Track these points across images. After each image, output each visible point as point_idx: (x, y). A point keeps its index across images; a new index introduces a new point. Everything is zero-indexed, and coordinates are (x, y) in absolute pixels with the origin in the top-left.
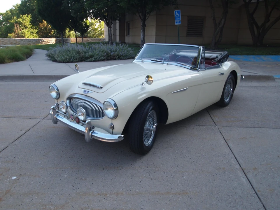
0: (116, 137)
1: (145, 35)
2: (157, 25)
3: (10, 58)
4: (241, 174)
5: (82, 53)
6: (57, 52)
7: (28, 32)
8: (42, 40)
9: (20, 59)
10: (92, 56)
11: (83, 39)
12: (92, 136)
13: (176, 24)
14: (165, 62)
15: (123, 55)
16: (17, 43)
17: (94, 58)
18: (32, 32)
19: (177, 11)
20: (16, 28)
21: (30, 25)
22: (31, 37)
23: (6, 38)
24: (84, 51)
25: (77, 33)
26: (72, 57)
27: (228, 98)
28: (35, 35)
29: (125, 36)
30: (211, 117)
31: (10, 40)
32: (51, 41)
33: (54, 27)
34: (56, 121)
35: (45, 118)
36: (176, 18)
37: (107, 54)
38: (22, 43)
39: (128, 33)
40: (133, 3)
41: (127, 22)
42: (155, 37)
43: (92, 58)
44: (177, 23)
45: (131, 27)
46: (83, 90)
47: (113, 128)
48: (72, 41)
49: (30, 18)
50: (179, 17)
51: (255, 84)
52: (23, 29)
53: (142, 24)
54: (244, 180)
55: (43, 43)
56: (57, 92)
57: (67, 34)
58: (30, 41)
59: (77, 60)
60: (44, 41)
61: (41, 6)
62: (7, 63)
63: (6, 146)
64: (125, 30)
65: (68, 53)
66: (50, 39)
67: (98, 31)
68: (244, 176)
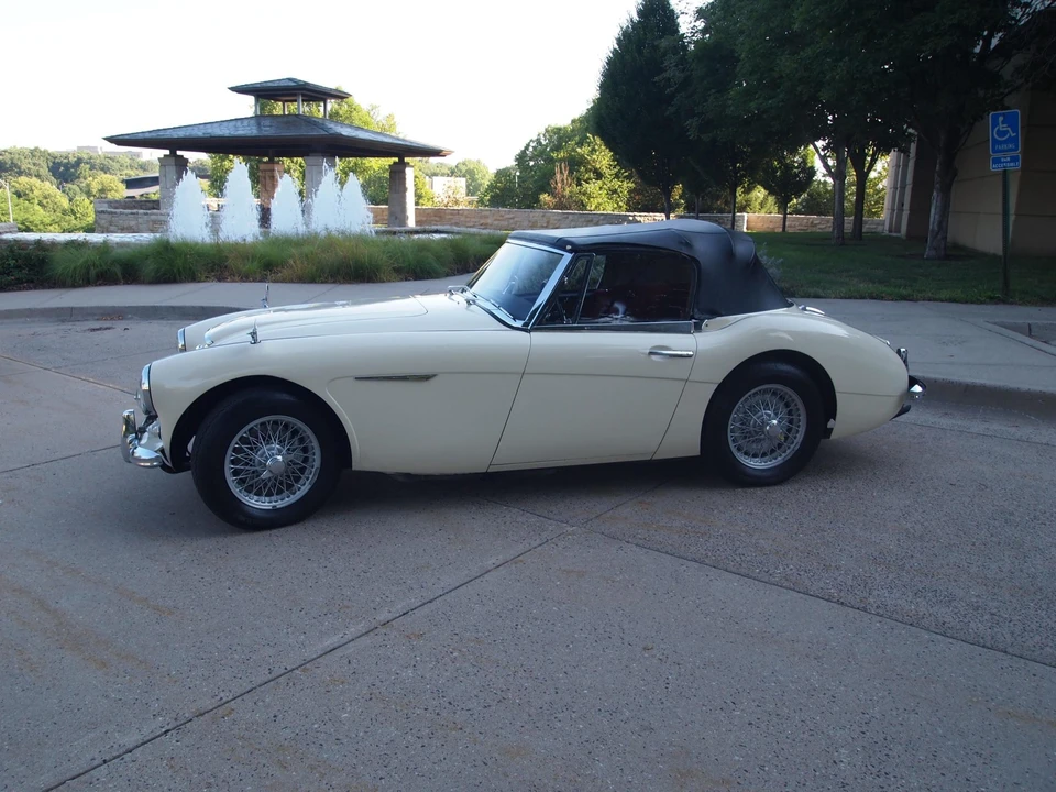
7: (601, 188)
8: (631, 218)
9: (429, 273)
11: (785, 219)
13: (993, 167)
18: (615, 191)
19: (1004, 115)
20: (558, 176)
21: (614, 167)
22: (609, 208)
23: (533, 207)
36: (995, 142)
44: (1000, 165)
50: (1013, 140)
52: (587, 181)
53: (938, 167)
58: (591, 221)
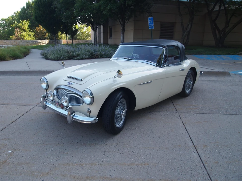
0: (92, 119)
1: (125, 37)
2: (135, 29)
3: (10, 57)
4: (193, 150)
5: (71, 53)
6: (50, 52)
7: (26, 34)
8: (38, 41)
9: (19, 57)
10: (78, 55)
11: (73, 41)
12: (73, 118)
13: (149, 29)
14: (135, 60)
15: (104, 54)
16: (17, 44)
17: (81, 57)
18: (30, 35)
19: (150, 18)
20: (16, 31)
21: (29, 29)
22: (29, 39)
23: (8, 39)
24: (72, 51)
25: (68, 35)
26: (62, 55)
27: (189, 90)
28: (32, 37)
29: (108, 38)
30: (174, 105)
31: (11, 41)
32: (46, 42)
33: (48, 30)
34: (45, 107)
35: (37, 105)
36: (150, 24)
37: (91, 54)
38: (21, 44)
39: (111, 36)
40: (114, 11)
41: (110, 27)
42: (133, 39)
43: (79, 57)
44: (151, 28)
45: (113, 31)
46: (67, 82)
47: (90, 112)
48: (64, 42)
49: (28, 23)
50: (152, 23)
51: (214, 78)
52: (22, 32)
53: (121, 29)
54: (195, 154)
55: (39, 44)
56: (46, 84)
57: (60, 36)
58: (28, 42)
59: (66, 59)
60: (40, 42)
61: (38, 13)
62: (8, 60)
63: (4, 127)
64: (108, 33)
65: (59, 52)
66: (45, 41)
67: (86, 34)
68: (195, 152)
